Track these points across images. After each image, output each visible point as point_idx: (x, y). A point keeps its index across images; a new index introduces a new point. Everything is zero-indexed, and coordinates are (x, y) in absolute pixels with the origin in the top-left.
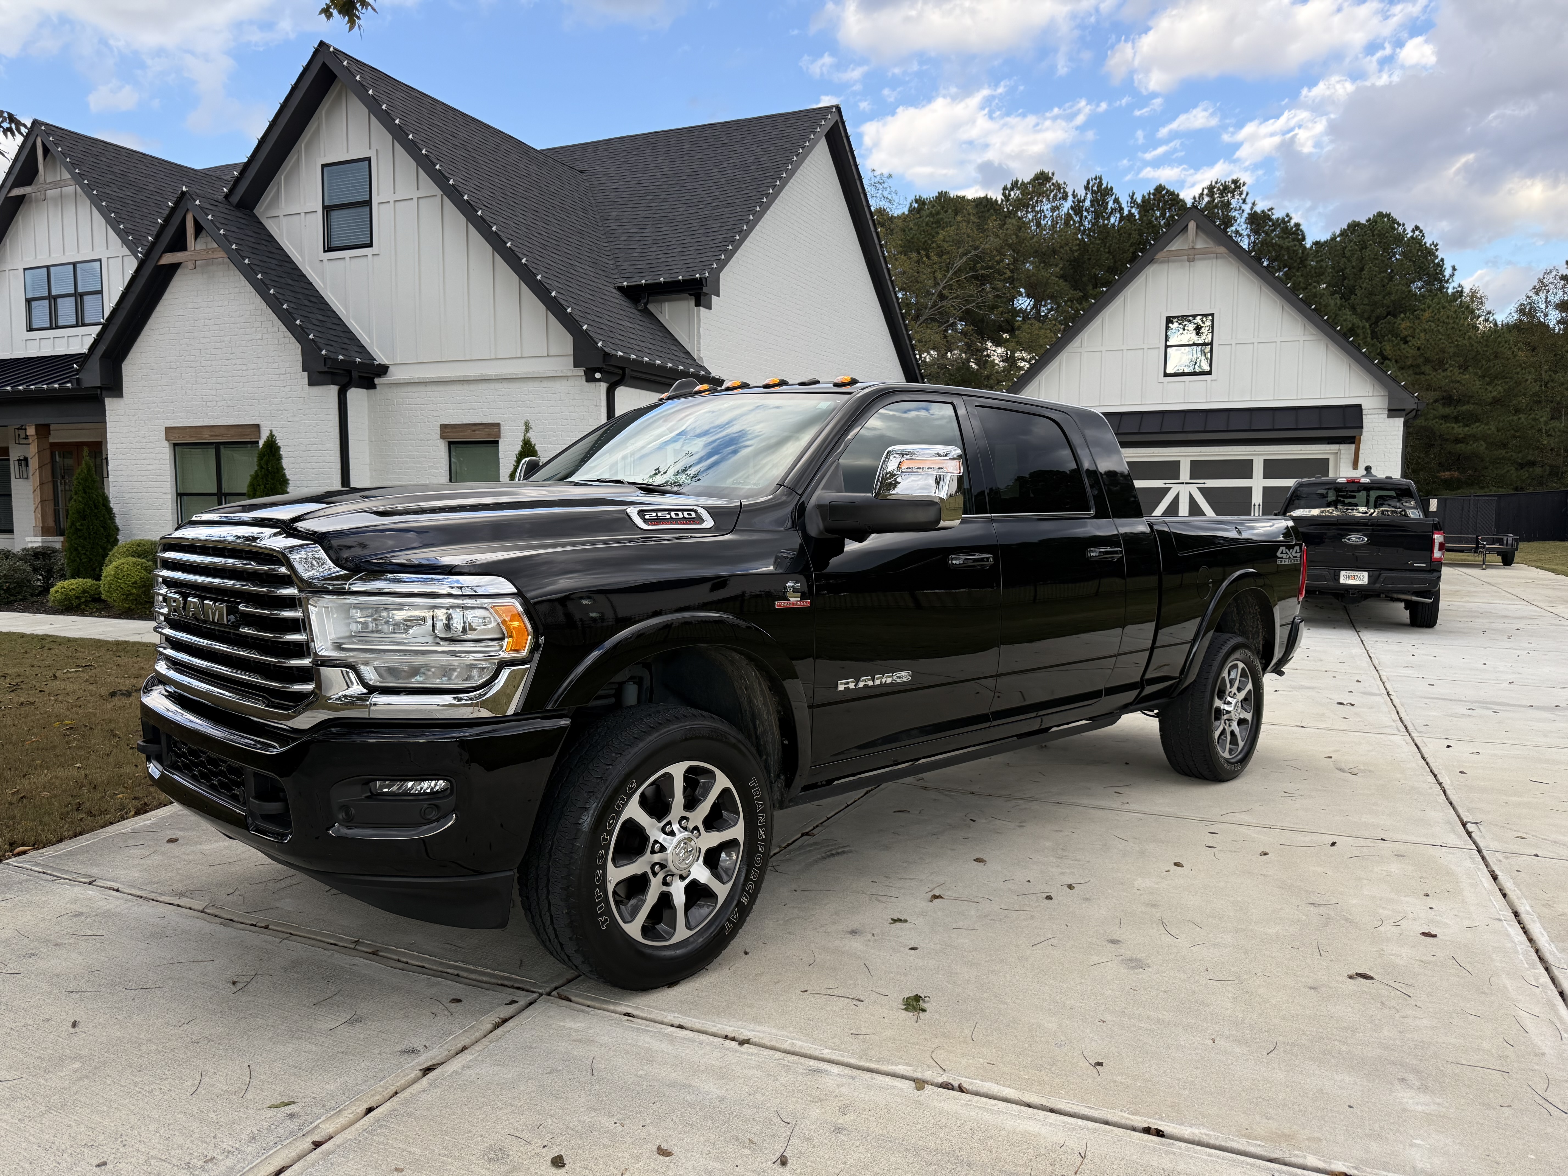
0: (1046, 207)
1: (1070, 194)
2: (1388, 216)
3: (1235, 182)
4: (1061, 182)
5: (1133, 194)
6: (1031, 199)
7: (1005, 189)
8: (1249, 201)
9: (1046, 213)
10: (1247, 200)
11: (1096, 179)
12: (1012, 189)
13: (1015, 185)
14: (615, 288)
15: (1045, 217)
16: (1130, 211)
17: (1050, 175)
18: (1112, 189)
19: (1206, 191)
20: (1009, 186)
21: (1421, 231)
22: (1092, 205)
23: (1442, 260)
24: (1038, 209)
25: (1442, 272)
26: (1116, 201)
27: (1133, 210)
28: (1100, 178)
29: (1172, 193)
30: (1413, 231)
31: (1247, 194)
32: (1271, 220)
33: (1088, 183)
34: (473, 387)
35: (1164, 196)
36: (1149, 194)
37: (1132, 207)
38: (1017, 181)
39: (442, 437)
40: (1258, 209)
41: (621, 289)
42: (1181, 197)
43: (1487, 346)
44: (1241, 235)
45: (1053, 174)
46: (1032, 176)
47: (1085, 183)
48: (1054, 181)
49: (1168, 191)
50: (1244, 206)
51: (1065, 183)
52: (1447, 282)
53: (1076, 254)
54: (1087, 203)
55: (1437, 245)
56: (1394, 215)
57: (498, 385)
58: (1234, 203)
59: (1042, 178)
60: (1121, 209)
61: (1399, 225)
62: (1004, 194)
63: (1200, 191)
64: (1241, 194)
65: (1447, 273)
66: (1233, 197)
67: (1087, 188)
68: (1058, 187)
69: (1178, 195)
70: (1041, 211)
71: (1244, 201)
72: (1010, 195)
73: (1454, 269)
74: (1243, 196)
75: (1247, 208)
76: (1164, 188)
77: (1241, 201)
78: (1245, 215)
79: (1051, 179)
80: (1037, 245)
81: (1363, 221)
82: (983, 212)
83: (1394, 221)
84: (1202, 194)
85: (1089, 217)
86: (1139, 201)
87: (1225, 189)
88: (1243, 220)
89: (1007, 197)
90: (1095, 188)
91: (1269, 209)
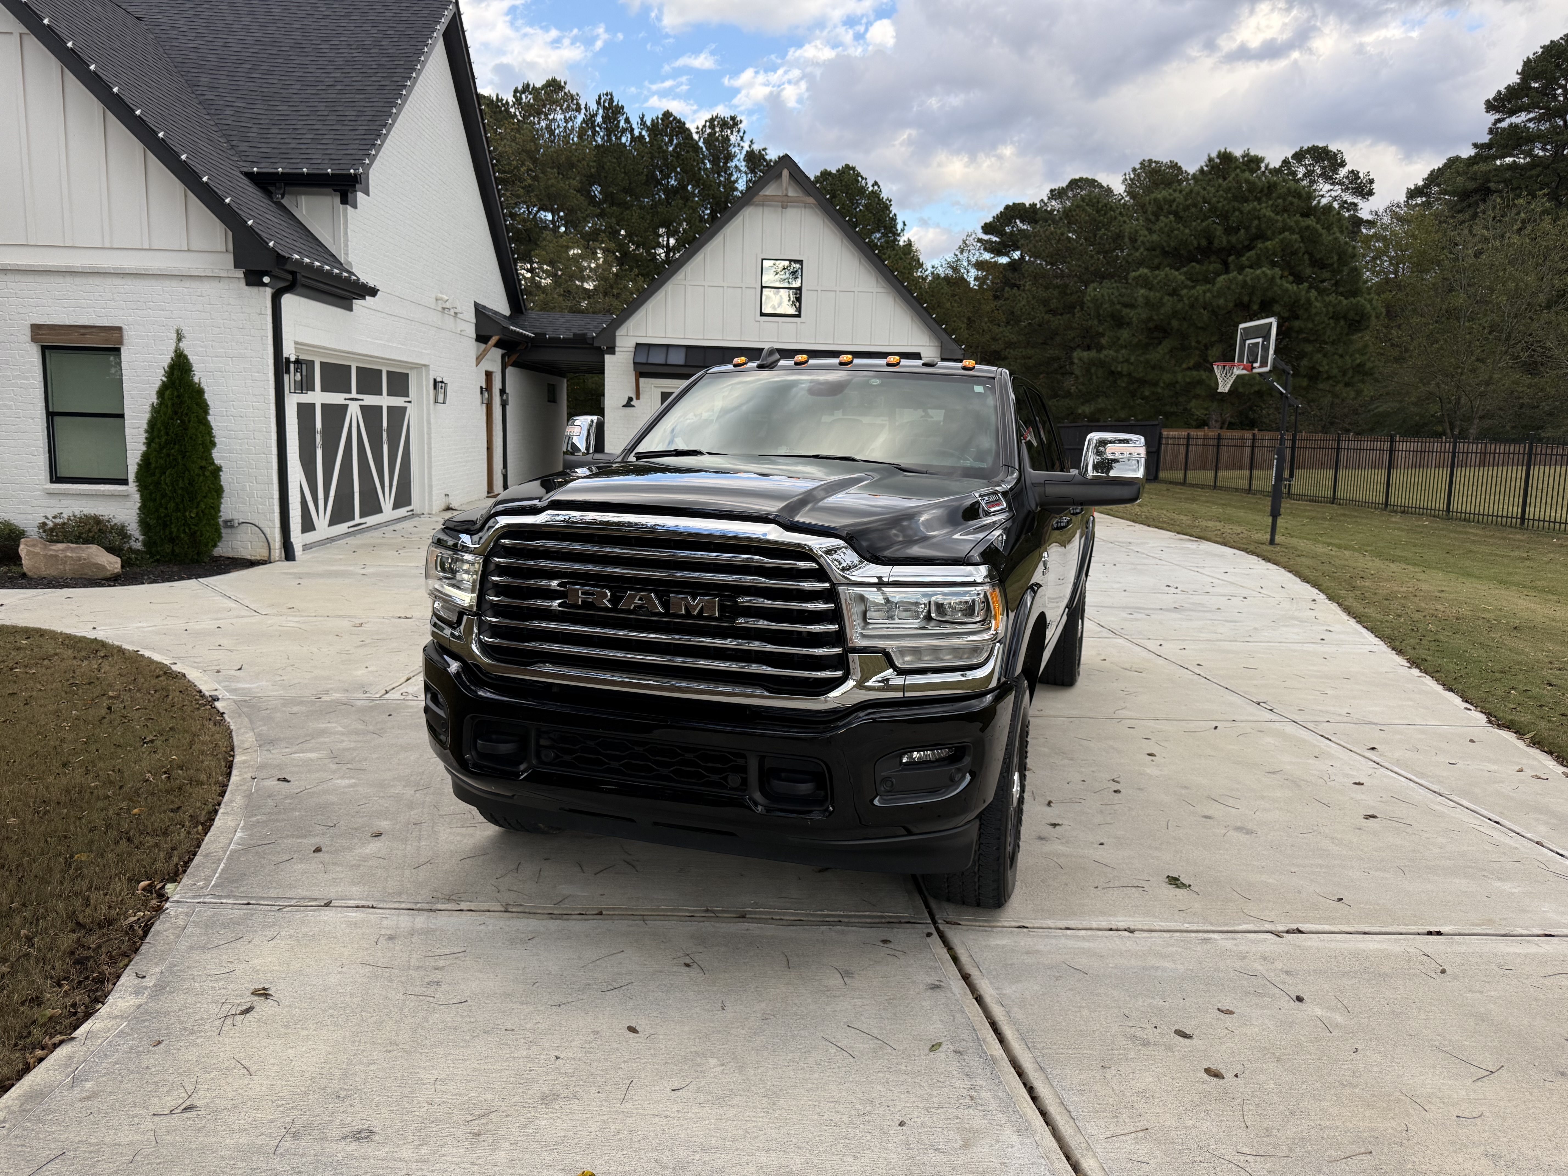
0: (560, 116)
1: (583, 106)
2: (853, 169)
3: (733, 118)
4: (573, 92)
5: (643, 116)
6: (544, 106)
7: (516, 91)
8: (747, 138)
9: (560, 123)
10: (745, 139)
11: (607, 95)
12: (523, 92)
13: (526, 88)
14: (241, 173)
15: (559, 126)
16: (640, 133)
17: (563, 84)
18: (622, 107)
19: (708, 124)
20: (520, 88)
21: (879, 187)
22: (604, 122)
23: (895, 215)
24: (551, 117)
25: (895, 226)
26: (627, 120)
27: (644, 133)
28: (611, 95)
29: (679, 121)
30: (873, 186)
31: (744, 132)
32: (765, 160)
33: (600, 98)
34: (78, 280)
35: (671, 123)
36: (657, 118)
37: (642, 129)
38: (528, 85)
39: (34, 340)
40: (756, 147)
41: (249, 175)
42: (687, 126)
43: (932, 296)
44: (739, 171)
45: (565, 83)
46: (544, 82)
47: (597, 98)
48: (567, 91)
49: (675, 118)
50: (742, 144)
51: (578, 95)
52: (899, 235)
53: (593, 170)
54: (599, 119)
55: (890, 201)
56: (859, 169)
57: (117, 281)
58: (733, 139)
59: (554, 85)
60: (632, 130)
61: (863, 178)
62: (515, 96)
63: (703, 123)
64: (739, 131)
65: (899, 227)
66: (732, 133)
67: (598, 103)
68: (571, 97)
69: (684, 124)
70: (554, 120)
71: (742, 139)
72: (521, 98)
73: (905, 225)
74: (741, 134)
75: (746, 146)
76: (671, 115)
77: (739, 139)
78: (744, 152)
79: (563, 87)
80: (555, 155)
81: (834, 171)
83: (858, 175)
84: (705, 126)
85: (602, 134)
86: (649, 123)
87: (724, 124)
88: (742, 156)
89: (518, 101)
90: (607, 105)
91: (764, 149)
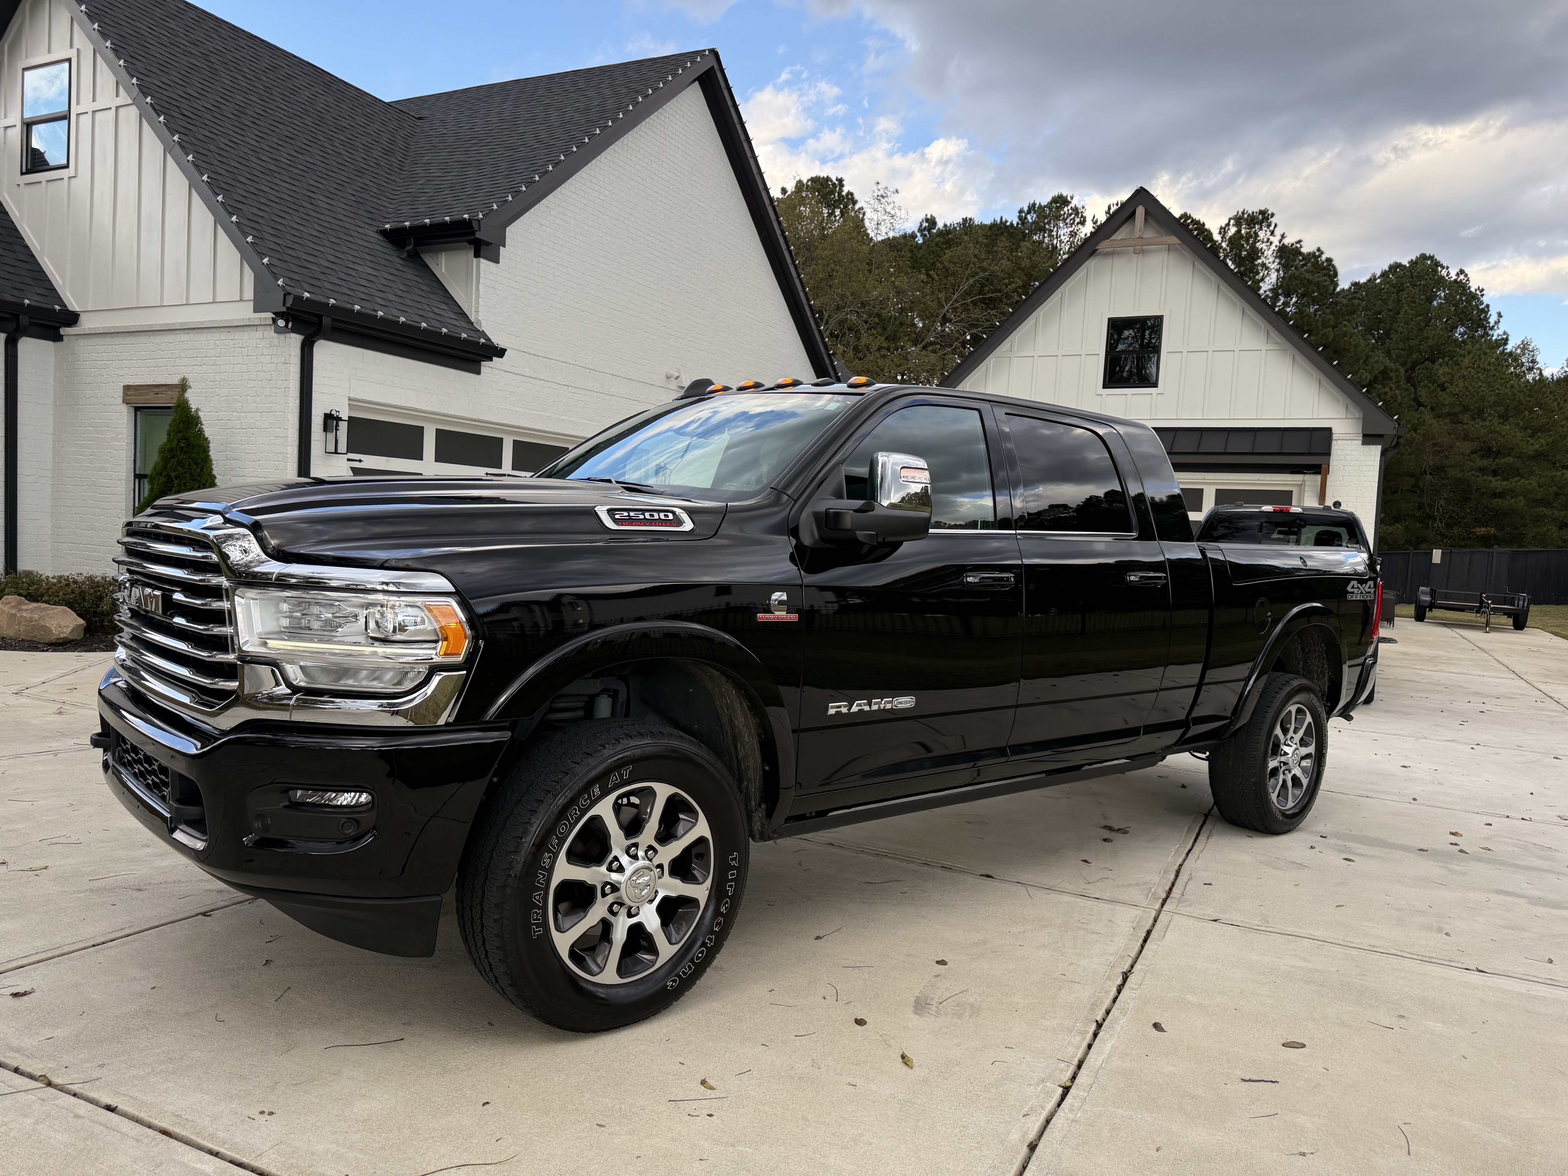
0: (1064, 232)
1: (1089, 219)
2: (1431, 258)
3: (1263, 212)
4: (1079, 206)
6: (1049, 223)
7: (1021, 211)
8: (1278, 232)
9: (1063, 238)
10: (1276, 232)
12: (1029, 212)
13: (1032, 208)
15: (1061, 242)
17: (1069, 198)
19: (1232, 222)
20: (1026, 209)
21: (1466, 275)
23: (1488, 306)
24: (1054, 233)
25: (1486, 319)
30: (1458, 275)
31: (1276, 226)
32: (1301, 253)
33: (1109, 208)
38: (1034, 204)
40: (1286, 241)
42: (1207, 227)
43: (1530, 396)
44: (1267, 268)
45: (1072, 198)
46: (1049, 199)
47: (1107, 209)
48: (1072, 205)
49: (1193, 220)
50: (1272, 238)
51: (1083, 207)
52: (1492, 328)
55: (1483, 290)
56: (1438, 257)
58: (1261, 234)
59: (1061, 201)
61: (1443, 267)
62: (1020, 218)
63: (1227, 222)
64: (1269, 226)
65: (1492, 321)
66: (1261, 229)
68: (1076, 210)
69: (1204, 224)
70: (1057, 236)
71: (1272, 233)
72: (1026, 218)
73: (1500, 315)
74: (1272, 228)
75: (1275, 240)
76: (1190, 217)
77: (1269, 233)
78: (1273, 247)
79: (1068, 203)
81: (1405, 262)
82: (996, 235)
83: (1437, 264)
84: (1228, 225)
87: (1252, 220)
88: (1270, 252)
89: (1023, 220)
91: (1299, 242)
